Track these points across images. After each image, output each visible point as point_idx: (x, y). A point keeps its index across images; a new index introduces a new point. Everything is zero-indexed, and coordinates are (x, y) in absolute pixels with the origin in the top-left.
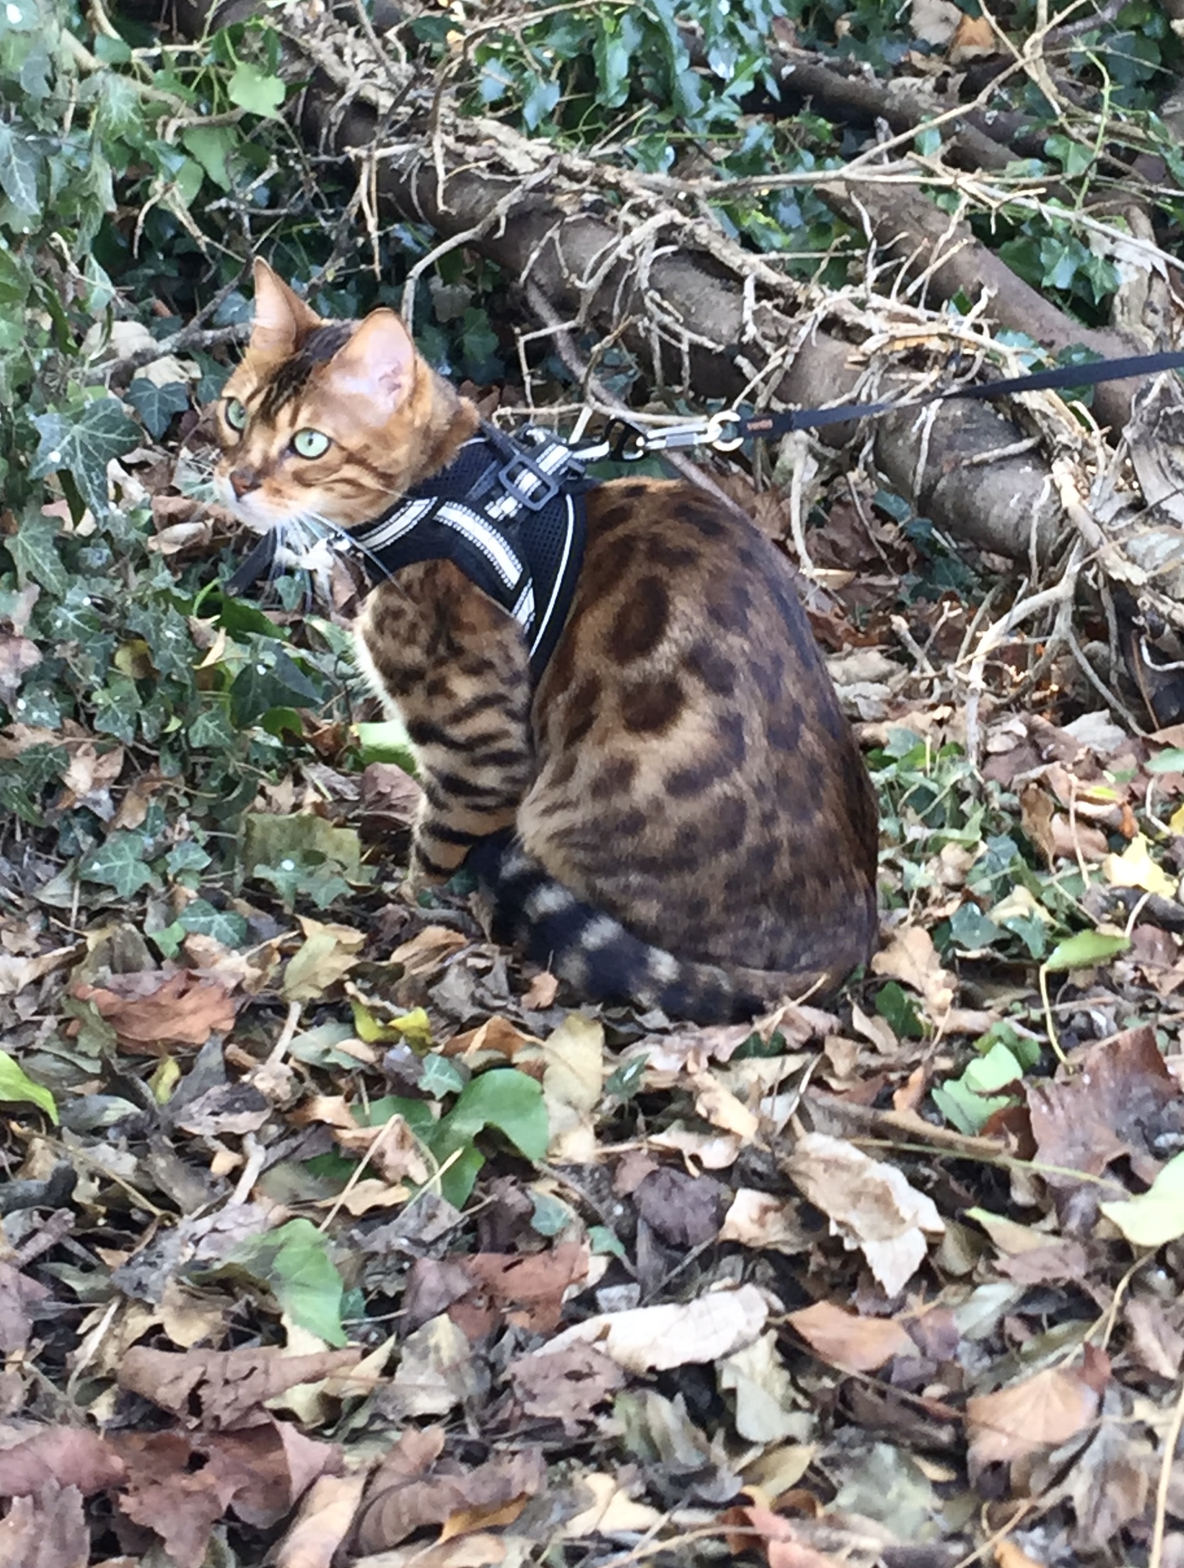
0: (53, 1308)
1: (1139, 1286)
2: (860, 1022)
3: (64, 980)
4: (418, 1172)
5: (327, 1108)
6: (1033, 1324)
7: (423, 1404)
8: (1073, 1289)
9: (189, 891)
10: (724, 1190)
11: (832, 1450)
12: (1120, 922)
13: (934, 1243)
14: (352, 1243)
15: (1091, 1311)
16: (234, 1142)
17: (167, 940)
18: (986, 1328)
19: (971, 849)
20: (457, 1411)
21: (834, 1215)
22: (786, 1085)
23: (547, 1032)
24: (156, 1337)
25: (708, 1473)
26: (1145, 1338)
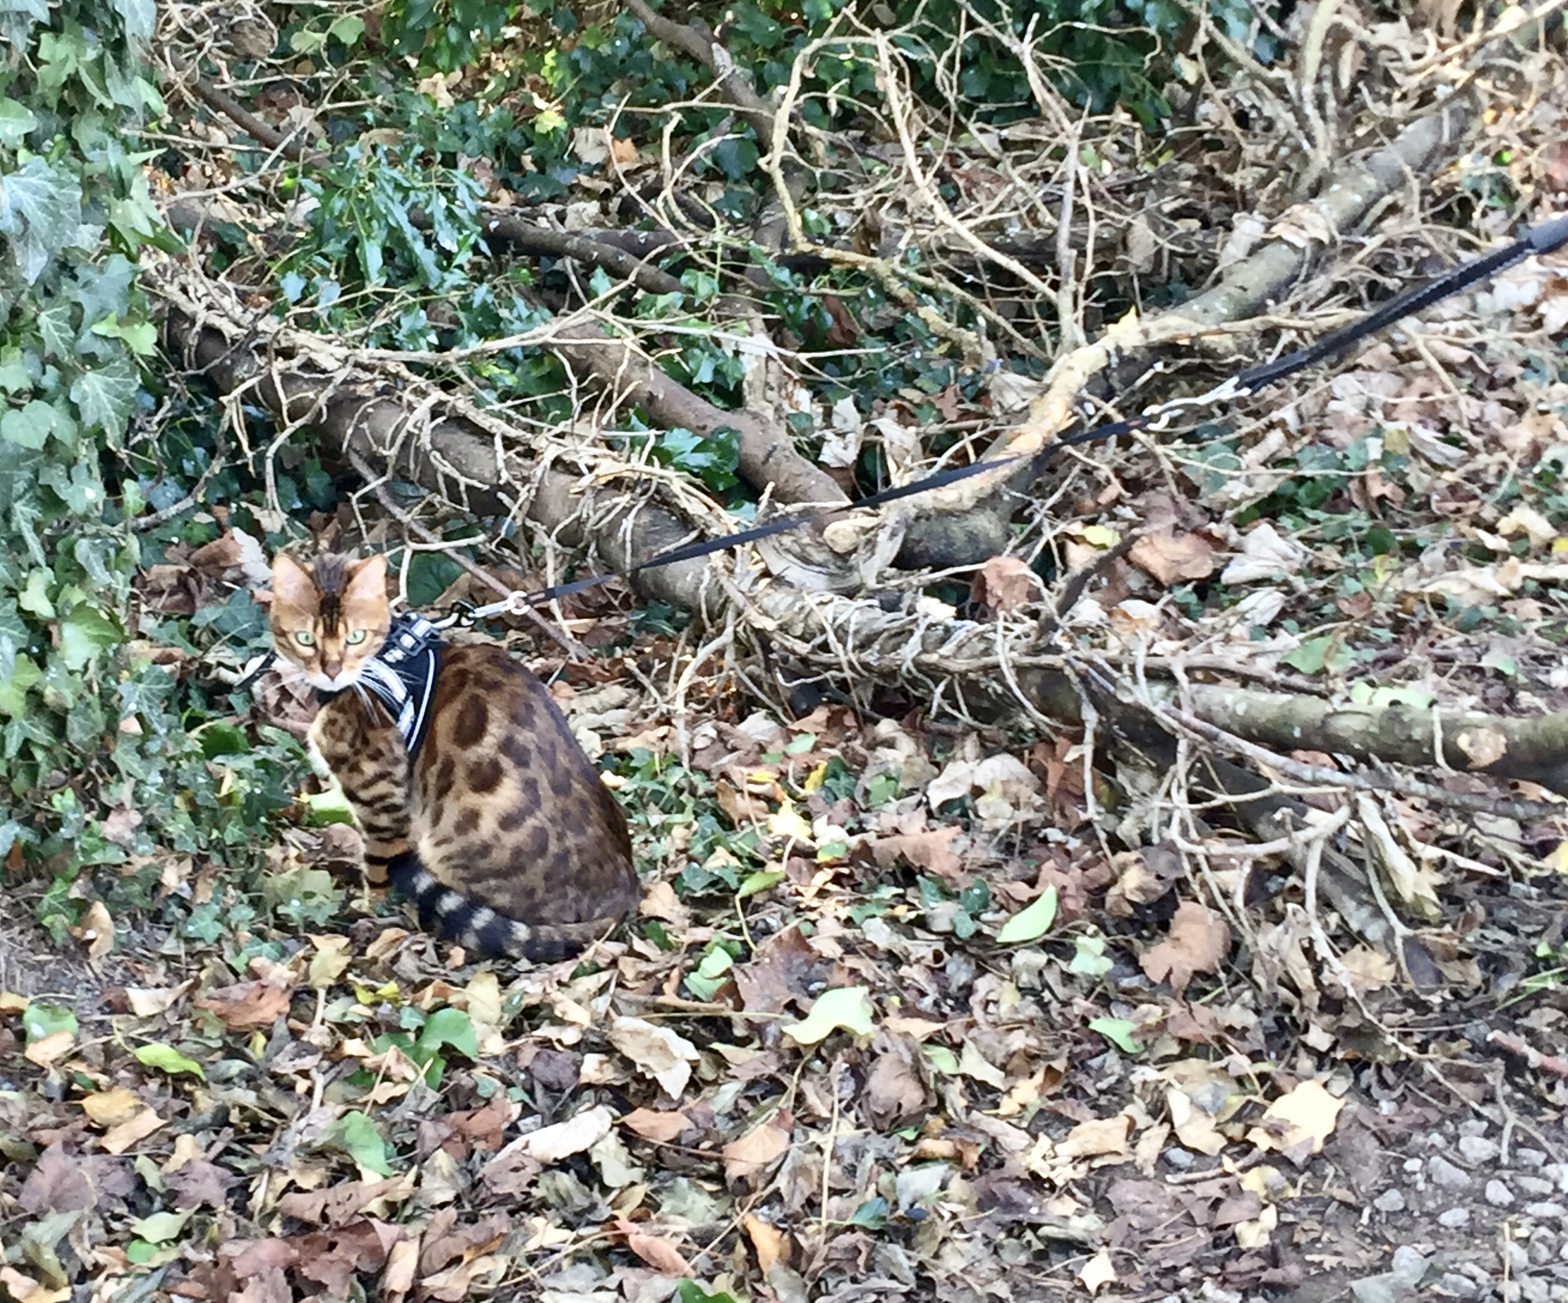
0: (236, 1181)
1: (806, 1071)
2: (639, 945)
3: (190, 999)
4: (410, 1075)
5: (353, 1047)
6: (752, 1100)
7: (439, 1198)
8: (772, 1079)
9: (245, 934)
10: (577, 1055)
11: (656, 1185)
12: (779, 860)
13: (695, 1067)
14: (382, 1119)
15: (782, 1088)
16: (305, 1074)
17: (239, 964)
18: (729, 1108)
19: (688, 826)
20: (458, 1198)
21: (639, 1061)
22: (603, 990)
23: (465, 983)
24: (292, 1187)
25: (593, 1207)
26: (812, 1099)
